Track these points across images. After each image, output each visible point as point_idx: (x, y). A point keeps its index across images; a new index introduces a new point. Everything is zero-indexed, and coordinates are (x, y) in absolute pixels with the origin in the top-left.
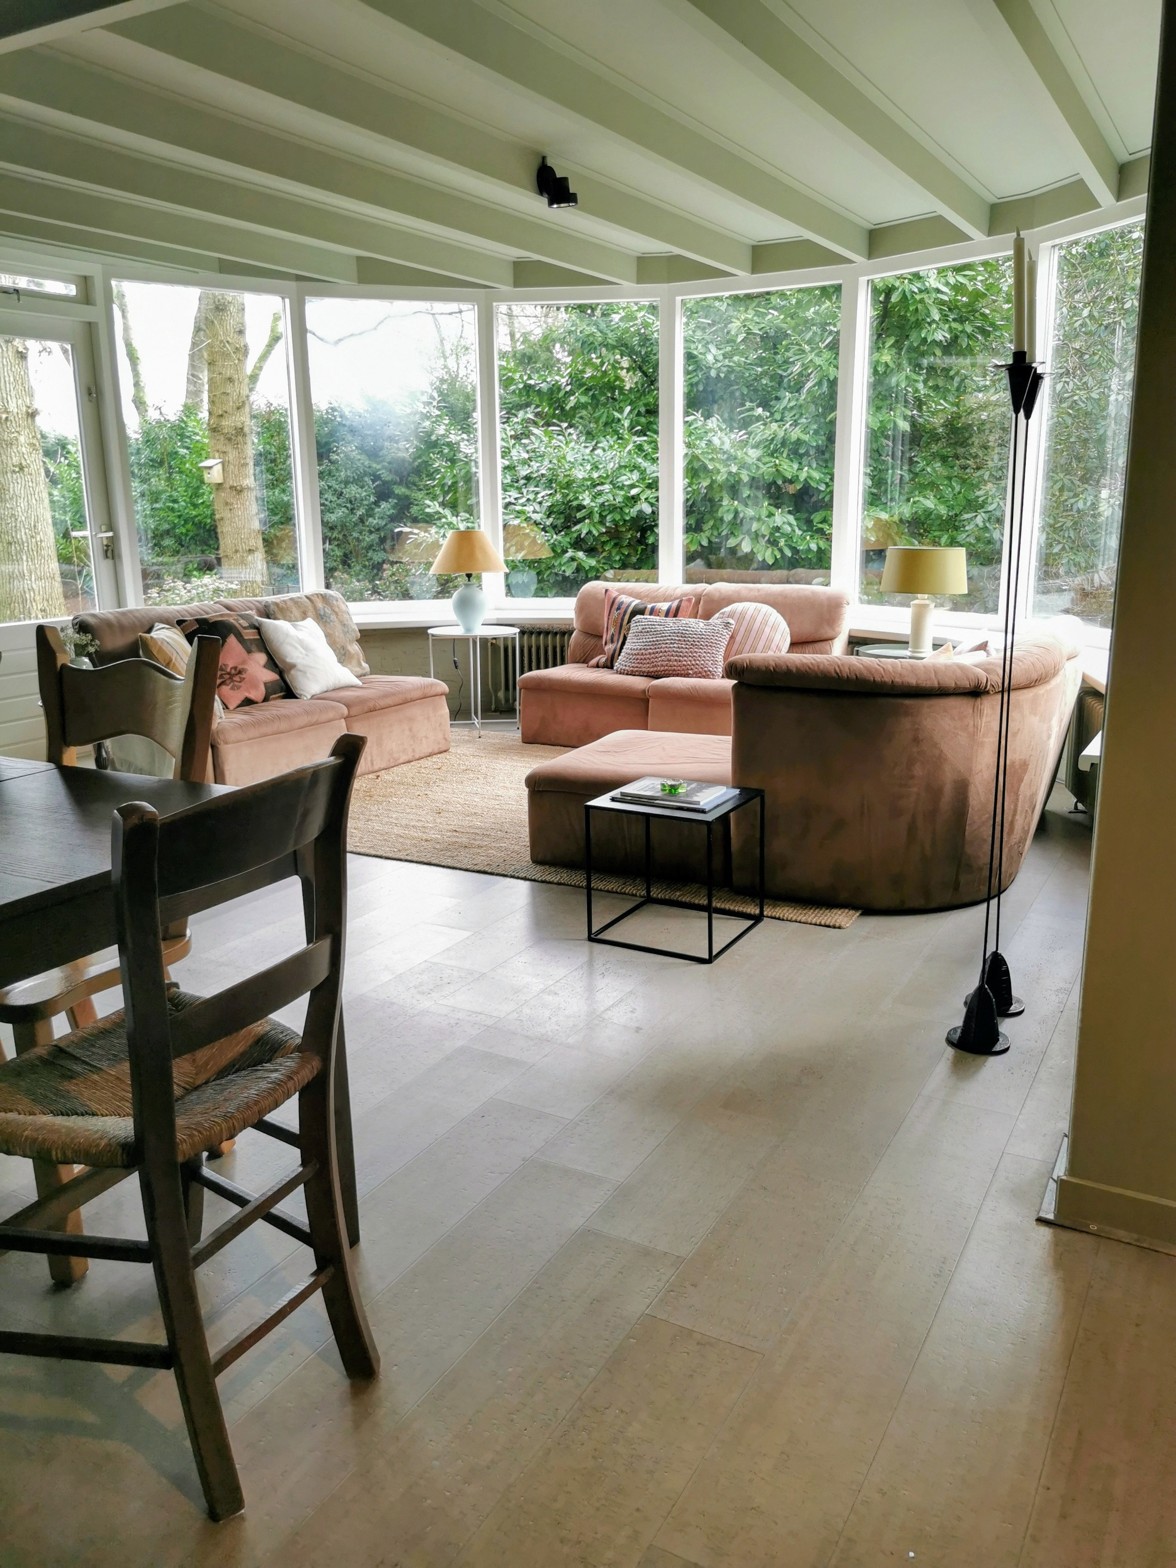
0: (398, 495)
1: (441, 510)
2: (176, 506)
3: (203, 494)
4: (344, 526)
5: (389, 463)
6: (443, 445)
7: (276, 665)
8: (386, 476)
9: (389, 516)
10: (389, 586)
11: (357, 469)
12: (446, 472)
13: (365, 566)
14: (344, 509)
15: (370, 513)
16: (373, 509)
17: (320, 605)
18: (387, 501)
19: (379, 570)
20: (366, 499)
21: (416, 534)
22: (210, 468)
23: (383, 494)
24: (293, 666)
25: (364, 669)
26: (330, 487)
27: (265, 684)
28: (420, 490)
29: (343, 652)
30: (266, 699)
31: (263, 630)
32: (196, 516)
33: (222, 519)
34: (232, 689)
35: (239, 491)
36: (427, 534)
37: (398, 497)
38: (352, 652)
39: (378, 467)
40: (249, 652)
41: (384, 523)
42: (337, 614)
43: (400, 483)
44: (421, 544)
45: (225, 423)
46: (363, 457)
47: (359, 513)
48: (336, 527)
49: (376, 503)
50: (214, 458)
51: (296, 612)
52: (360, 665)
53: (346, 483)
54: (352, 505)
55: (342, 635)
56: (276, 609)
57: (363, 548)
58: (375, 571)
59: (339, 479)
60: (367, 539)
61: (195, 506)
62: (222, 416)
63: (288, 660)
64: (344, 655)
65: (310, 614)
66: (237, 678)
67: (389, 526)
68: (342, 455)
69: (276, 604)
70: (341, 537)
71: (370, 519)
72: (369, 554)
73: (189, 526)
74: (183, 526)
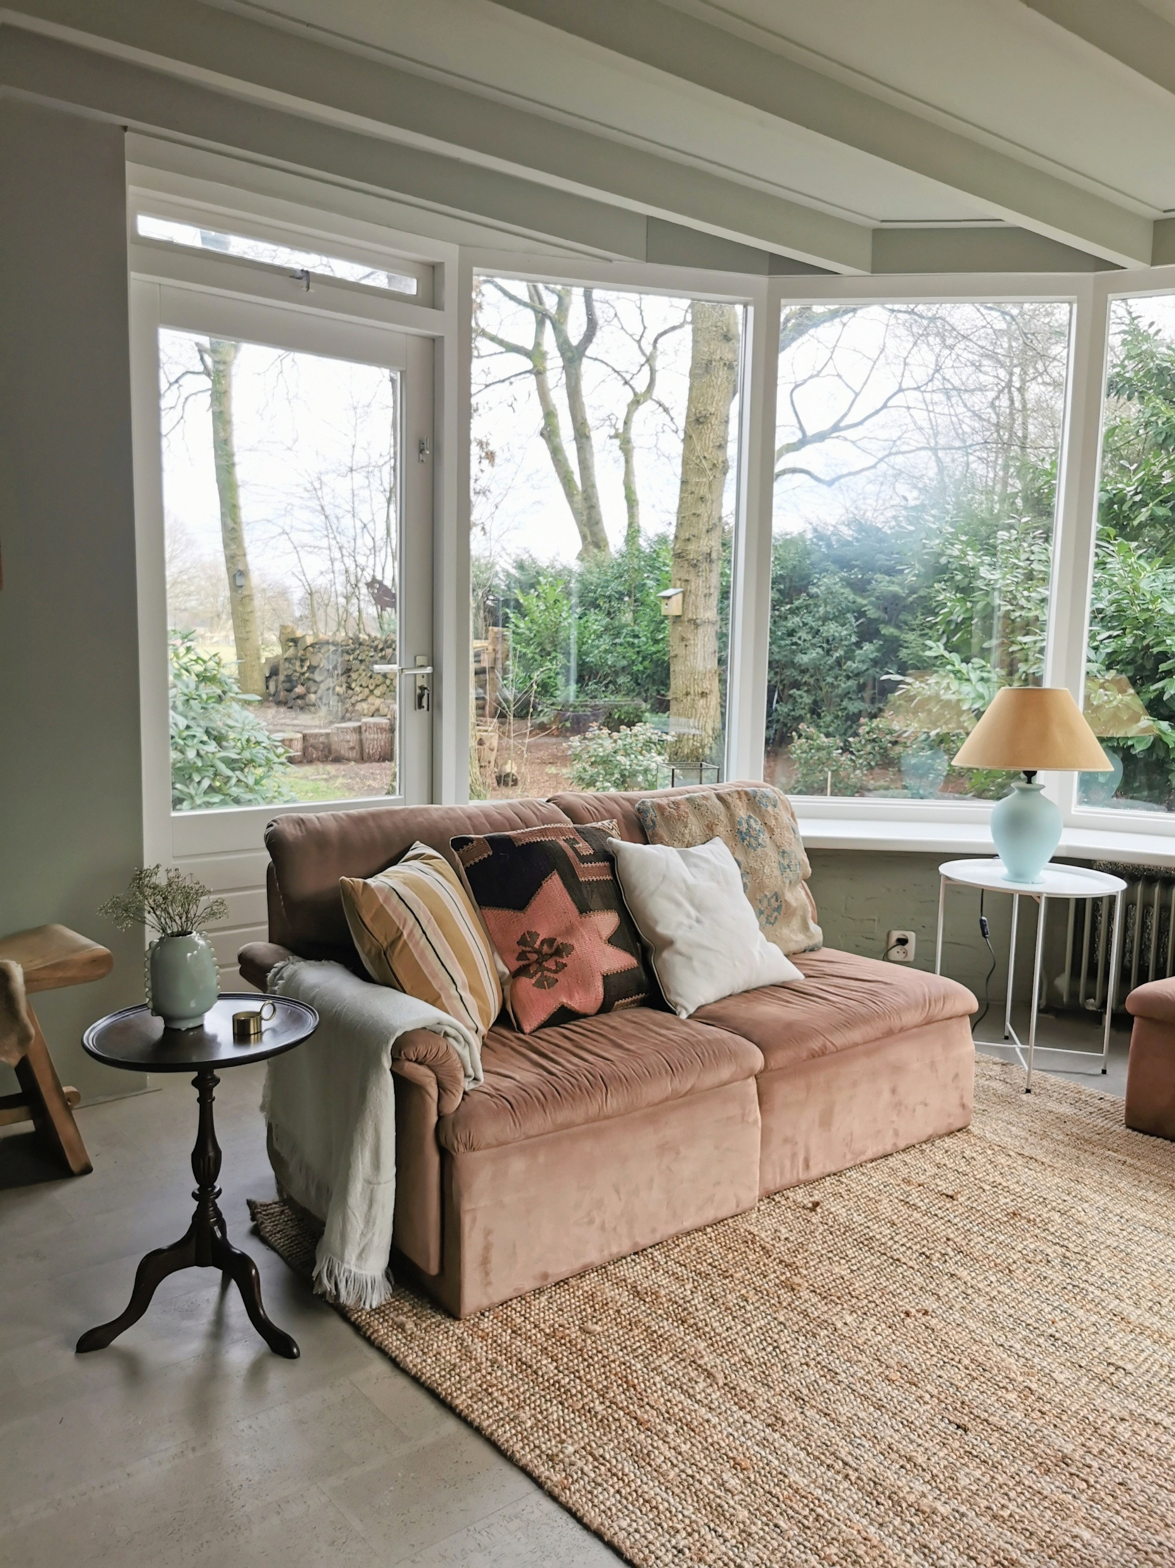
0: (884, 635)
1: (946, 654)
2: (636, 641)
3: (664, 628)
4: (817, 668)
5: (878, 598)
6: (956, 569)
7: (637, 936)
8: (872, 613)
9: (871, 660)
10: (865, 745)
11: (839, 604)
12: (954, 607)
13: (837, 717)
14: (819, 650)
15: (849, 655)
16: (853, 651)
17: (742, 811)
18: (871, 642)
19: (853, 722)
20: (846, 639)
21: (908, 684)
22: (669, 598)
23: (867, 632)
24: (668, 943)
25: (811, 937)
26: (805, 624)
27: (606, 978)
28: (914, 630)
29: (775, 904)
30: (606, 1008)
31: (621, 863)
32: (655, 653)
33: (676, 656)
34: (539, 985)
35: (695, 624)
36: (923, 685)
37: (886, 639)
38: (794, 903)
39: (865, 602)
40: (584, 909)
41: (865, 668)
42: (771, 831)
43: (887, 623)
44: (915, 697)
45: (692, 547)
46: (847, 591)
47: (837, 654)
48: (808, 670)
49: (858, 645)
50: (675, 587)
51: (694, 826)
52: (805, 928)
53: (825, 619)
54: (829, 645)
55: (777, 872)
56: (659, 818)
57: (838, 696)
58: (849, 723)
59: (817, 615)
60: (843, 685)
61: (656, 642)
62: (689, 540)
63: (661, 929)
64: (778, 909)
65: (720, 829)
66: (551, 964)
67: (871, 671)
68: (823, 588)
69: (660, 808)
70: (812, 681)
71: (849, 663)
72: (844, 703)
73: (646, 663)
74: (641, 663)
